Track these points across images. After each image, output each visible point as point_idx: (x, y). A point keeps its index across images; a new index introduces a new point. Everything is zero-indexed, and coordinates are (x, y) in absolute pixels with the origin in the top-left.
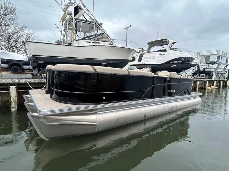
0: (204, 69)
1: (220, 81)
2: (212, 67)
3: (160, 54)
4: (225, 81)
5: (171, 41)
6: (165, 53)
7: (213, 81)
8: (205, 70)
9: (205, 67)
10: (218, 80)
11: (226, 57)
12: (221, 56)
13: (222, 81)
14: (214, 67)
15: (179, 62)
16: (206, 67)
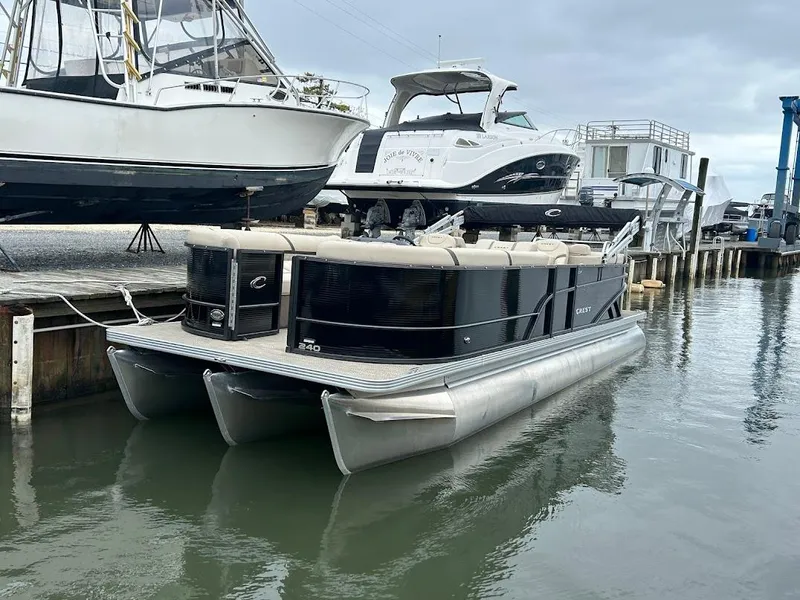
0: (608, 202)
1: (668, 258)
2: (637, 193)
3: (462, 142)
4: (684, 256)
5: (499, 82)
6: (479, 136)
7: (649, 258)
8: (610, 205)
9: (610, 195)
10: (663, 254)
11: (678, 149)
12: (665, 145)
13: (675, 258)
14: (642, 195)
15: (528, 176)
16: (616, 195)
